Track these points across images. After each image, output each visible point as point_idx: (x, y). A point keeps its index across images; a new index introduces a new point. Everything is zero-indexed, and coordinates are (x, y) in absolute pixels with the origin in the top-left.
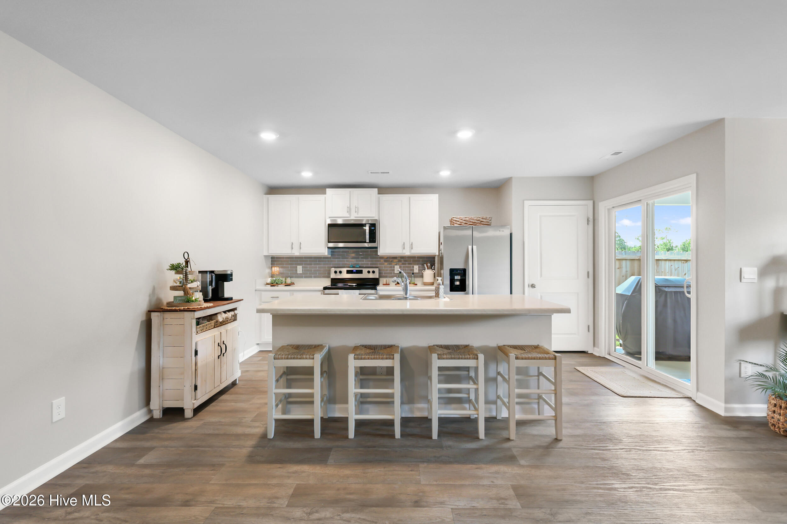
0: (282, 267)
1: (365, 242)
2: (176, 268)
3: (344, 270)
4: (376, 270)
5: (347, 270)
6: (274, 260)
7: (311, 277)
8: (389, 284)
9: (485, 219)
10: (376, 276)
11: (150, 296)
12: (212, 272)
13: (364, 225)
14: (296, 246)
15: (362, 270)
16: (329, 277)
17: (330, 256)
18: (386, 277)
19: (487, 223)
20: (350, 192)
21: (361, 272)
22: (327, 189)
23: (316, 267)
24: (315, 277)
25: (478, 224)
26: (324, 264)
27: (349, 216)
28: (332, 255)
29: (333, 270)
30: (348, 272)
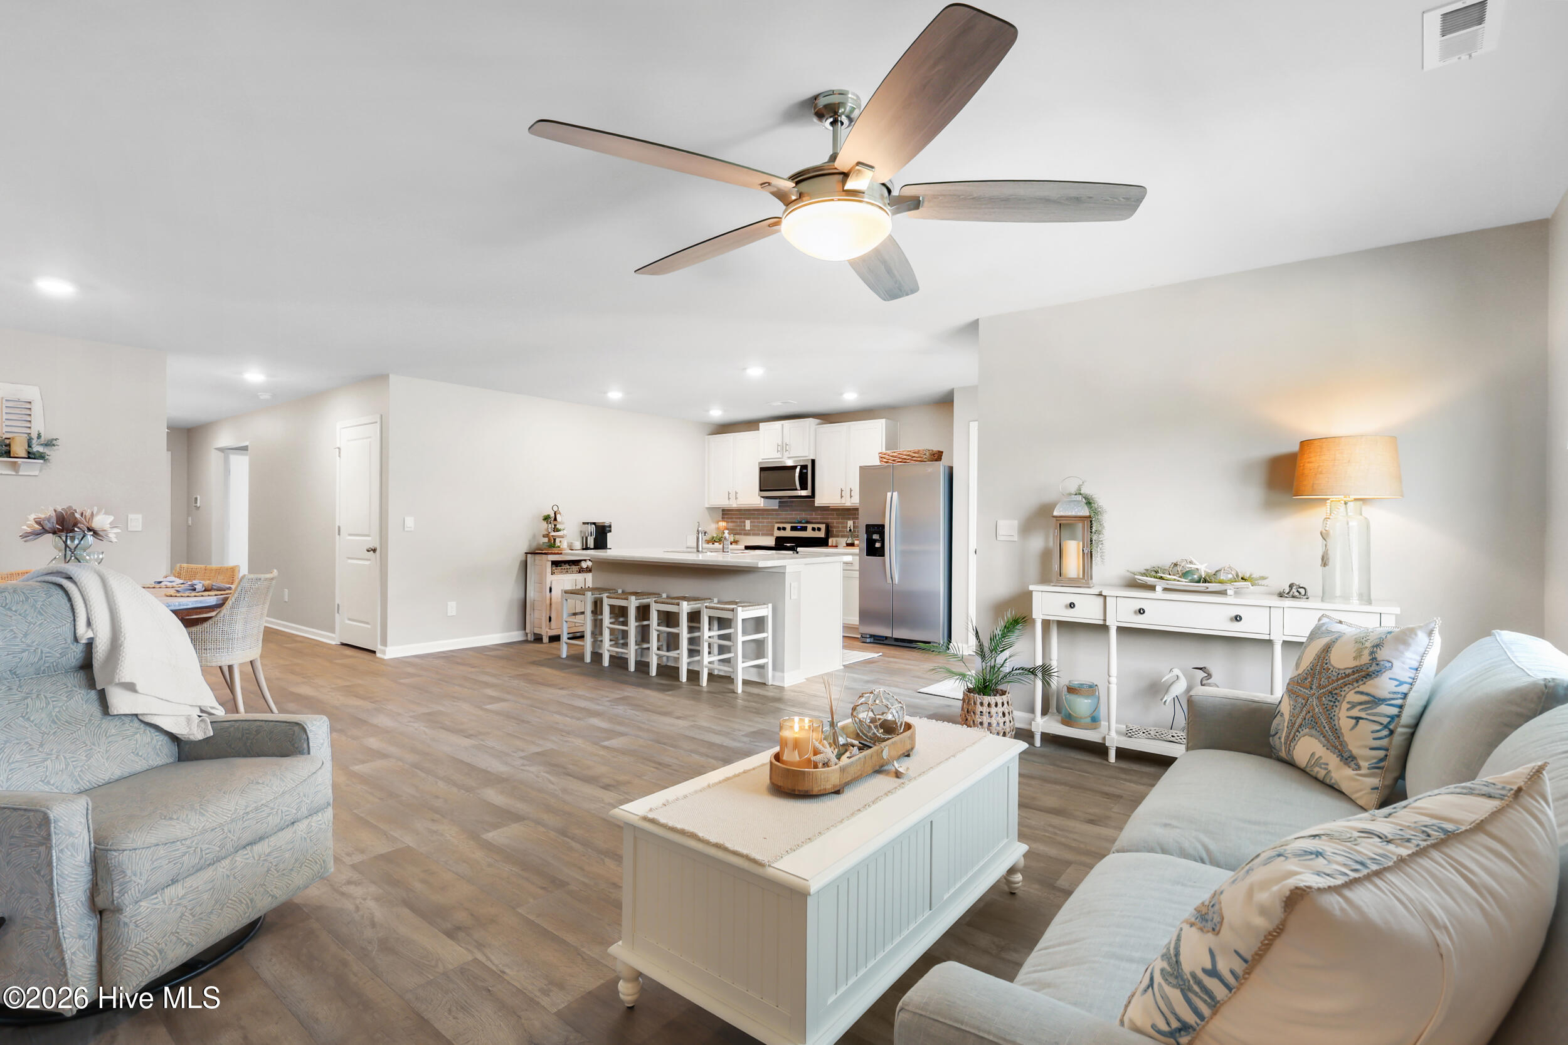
0: (732, 522)
1: (796, 490)
2: (546, 518)
3: (788, 526)
4: (823, 527)
5: (791, 527)
6: (727, 513)
7: (758, 535)
8: (837, 546)
9: (918, 452)
10: (822, 534)
11: (530, 541)
12: (594, 523)
13: (795, 467)
14: (732, 496)
15: (807, 527)
16: (772, 535)
17: (777, 508)
18: (837, 536)
19: (919, 459)
20: (783, 425)
21: (804, 529)
22: (760, 424)
23: (763, 522)
24: (763, 535)
25: (908, 461)
26: (771, 519)
27: (780, 456)
28: (779, 506)
29: (777, 526)
30: (793, 529)
